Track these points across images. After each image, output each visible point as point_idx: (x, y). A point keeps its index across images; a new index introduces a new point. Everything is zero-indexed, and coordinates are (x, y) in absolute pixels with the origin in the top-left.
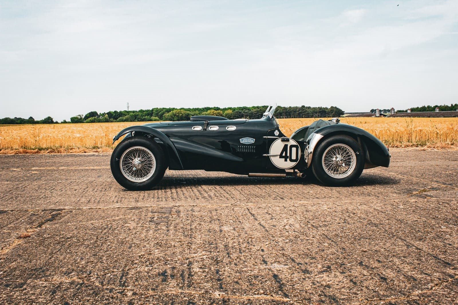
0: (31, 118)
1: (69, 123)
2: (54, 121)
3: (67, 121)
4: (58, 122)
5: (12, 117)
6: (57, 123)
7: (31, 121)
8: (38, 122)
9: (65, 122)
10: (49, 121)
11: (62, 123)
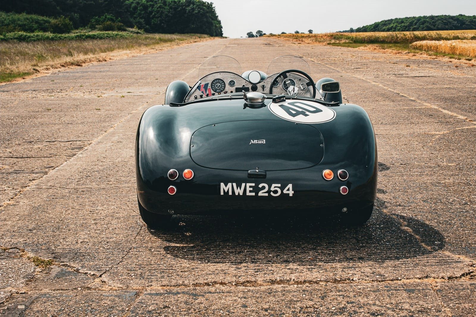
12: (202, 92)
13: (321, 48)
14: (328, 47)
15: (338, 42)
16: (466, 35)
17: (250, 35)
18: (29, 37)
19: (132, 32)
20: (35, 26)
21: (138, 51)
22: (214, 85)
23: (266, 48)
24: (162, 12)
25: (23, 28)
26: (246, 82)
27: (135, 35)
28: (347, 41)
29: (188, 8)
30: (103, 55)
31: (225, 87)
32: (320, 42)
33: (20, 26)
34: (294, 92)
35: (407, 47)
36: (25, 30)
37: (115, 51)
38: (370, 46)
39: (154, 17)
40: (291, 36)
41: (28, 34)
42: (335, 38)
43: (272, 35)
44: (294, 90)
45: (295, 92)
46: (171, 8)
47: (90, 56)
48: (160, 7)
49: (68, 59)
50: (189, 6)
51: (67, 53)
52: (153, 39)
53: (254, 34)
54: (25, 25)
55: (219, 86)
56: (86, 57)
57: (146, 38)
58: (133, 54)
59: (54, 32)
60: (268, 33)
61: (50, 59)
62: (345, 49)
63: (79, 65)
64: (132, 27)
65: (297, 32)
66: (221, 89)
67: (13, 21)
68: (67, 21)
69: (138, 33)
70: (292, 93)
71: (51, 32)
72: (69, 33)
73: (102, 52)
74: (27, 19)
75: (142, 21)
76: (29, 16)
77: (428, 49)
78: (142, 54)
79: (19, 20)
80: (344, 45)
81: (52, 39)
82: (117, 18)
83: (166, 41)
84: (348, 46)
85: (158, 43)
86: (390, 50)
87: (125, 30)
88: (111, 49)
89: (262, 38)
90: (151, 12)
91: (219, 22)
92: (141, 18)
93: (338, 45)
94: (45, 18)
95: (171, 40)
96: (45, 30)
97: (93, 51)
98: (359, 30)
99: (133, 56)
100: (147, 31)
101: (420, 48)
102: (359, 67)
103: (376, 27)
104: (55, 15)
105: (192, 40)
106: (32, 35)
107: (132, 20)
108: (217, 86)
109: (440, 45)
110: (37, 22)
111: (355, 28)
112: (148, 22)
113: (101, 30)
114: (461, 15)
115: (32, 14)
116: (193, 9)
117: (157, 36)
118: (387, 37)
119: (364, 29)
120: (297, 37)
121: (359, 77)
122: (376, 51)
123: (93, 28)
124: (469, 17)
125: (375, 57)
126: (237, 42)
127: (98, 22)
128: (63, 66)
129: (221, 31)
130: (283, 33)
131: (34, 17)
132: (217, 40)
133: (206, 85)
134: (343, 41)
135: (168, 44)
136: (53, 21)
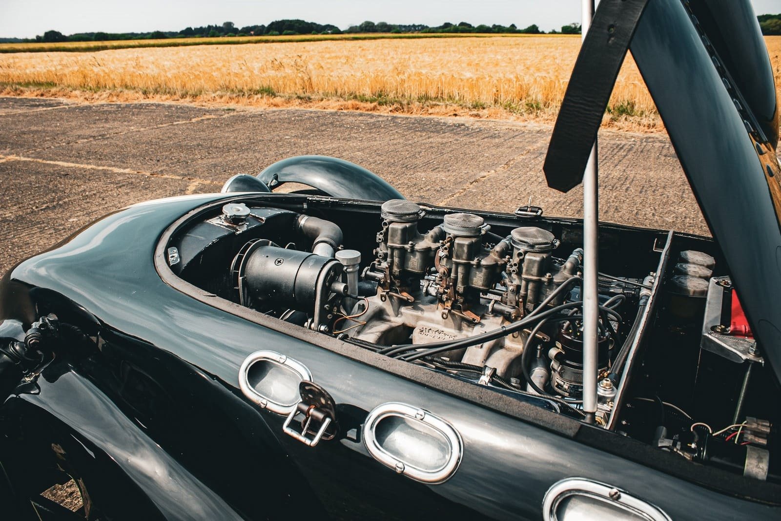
0: (513, 26)
1: (559, 33)
2: (540, 30)
3: (557, 30)
4: (545, 32)
5: (490, 25)
6: (543, 33)
7: (513, 30)
8: (519, 32)
9: (554, 32)
10: (533, 30)
11: (550, 33)
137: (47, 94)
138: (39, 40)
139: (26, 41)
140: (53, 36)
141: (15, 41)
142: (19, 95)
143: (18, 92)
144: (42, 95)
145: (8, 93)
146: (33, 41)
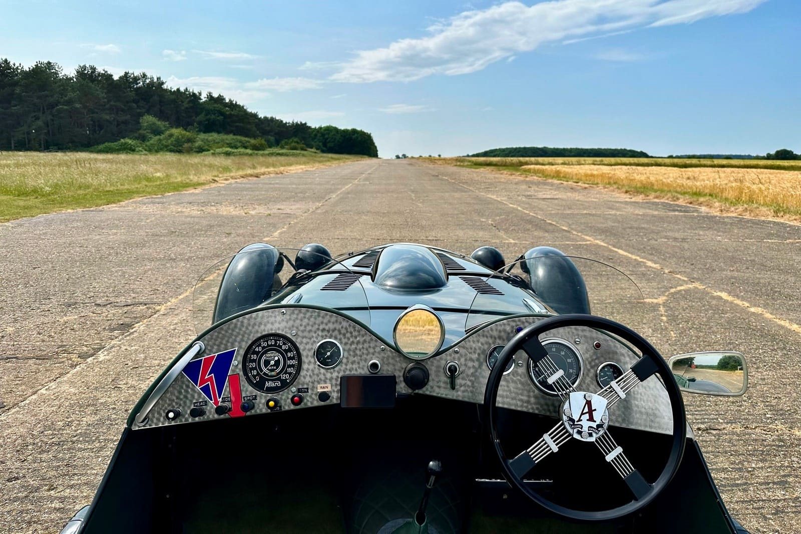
12: (206, 390)
13: (451, 169)
14: (455, 168)
15: (462, 164)
16: (557, 162)
17: (398, 157)
18: (233, 152)
19: (311, 152)
20: (239, 144)
21: (311, 166)
22: (254, 357)
23: (410, 167)
24: (335, 139)
25: (230, 145)
26: (383, 350)
27: (313, 154)
28: (469, 164)
29: (354, 137)
30: (282, 168)
31: (299, 368)
32: (449, 164)
33: (227, 144)
34: (591, 419)
35: (517, 170)
36: (232, 147)
37: (293, 166)
38: (488, 168)
39: (329, 142)
40: (425, 158)
41: (233, 150)
42: (459, 161)
43: (412, 158)
44: (591, 412)
45: (597, 416)
46: (342, 136)
47: (271, 169)
48: (334, 135)
49: (249, 171)
50: (354, 135)
51: (251, 166)
52: (327, 157)
53: (401, 156)
54: (231, 143)
55: (277, 363)
56: (266, 170)
57: (321, 157)
58: (307, 169)
59: (253, 149)
60: (410, 156)
61: (234, 171)
62: (468, 170)
63: (257, 177)
64: (312, 148)
65: (430, 156)
66: (284, 377)
67: (223, 140)
68: (263, 142)
69: (315, 153)
70: (586, 424)
71: (251, 149)
72: (264, 150)
73: (282, 166)
74: (233, 139)
75: (321, 144)
76: (235, 137)
77: (536, 172)
78: (314, 169)
79: (227, 139)
80: (467, 166)
81: (251, 155)
82: (301, 141)
83: (336, 159)
84: (471, 168)
85: (329, 161)
86: (505, 172)
87: (306, 150)
88: (291, 165)
89: (406, 159)
90: (327, 139)
91: (376, 147)
92: (320, 142)
93: (463, 166)
94: (247, 139)
95: (338, 159)
96: (246, 148)
97: (274, 166)
98: (473, 156)
99: (307, 171)
100: (323, 152)
101: (529, 171)
102: (488, 186)
103: (486, 154)
104: (255, 137)
105: (355, 160)
106: (236, 150)
107: (313, 143)
108: (267, 363)
109: (546, 169)
110: (240, 142)
111: (470, 154)
112: (325, 145)
113: (288, 149)
114: (545, 147)
115: (237, 135)
116: (357, 138)
117: (330, 155)
118: (499, 162)
119: (478, 155)
120: (430, 159)
121: (492, 197)
122: (493, 173)
123: (282, 148)
124: (551, 149)
125: (497, 178)
126: (388, 162)
127: (286, 144)
128: (243, 177)
129: (377, 154)
130: (421, 156)
131: (239, 137)
132: (374, 161)
133: (225, 360)
134: (466, 164)
135: (337, 162)
136: (253, 141)
137: (695, 203)
138: (769, 157)
139: (758, 158)
140: (784, 155)
141: (749, 157)
142: (675, 201)
143: (675, 199)
144: (691, 203)
145: (668, 199)
146: (763, 158)
